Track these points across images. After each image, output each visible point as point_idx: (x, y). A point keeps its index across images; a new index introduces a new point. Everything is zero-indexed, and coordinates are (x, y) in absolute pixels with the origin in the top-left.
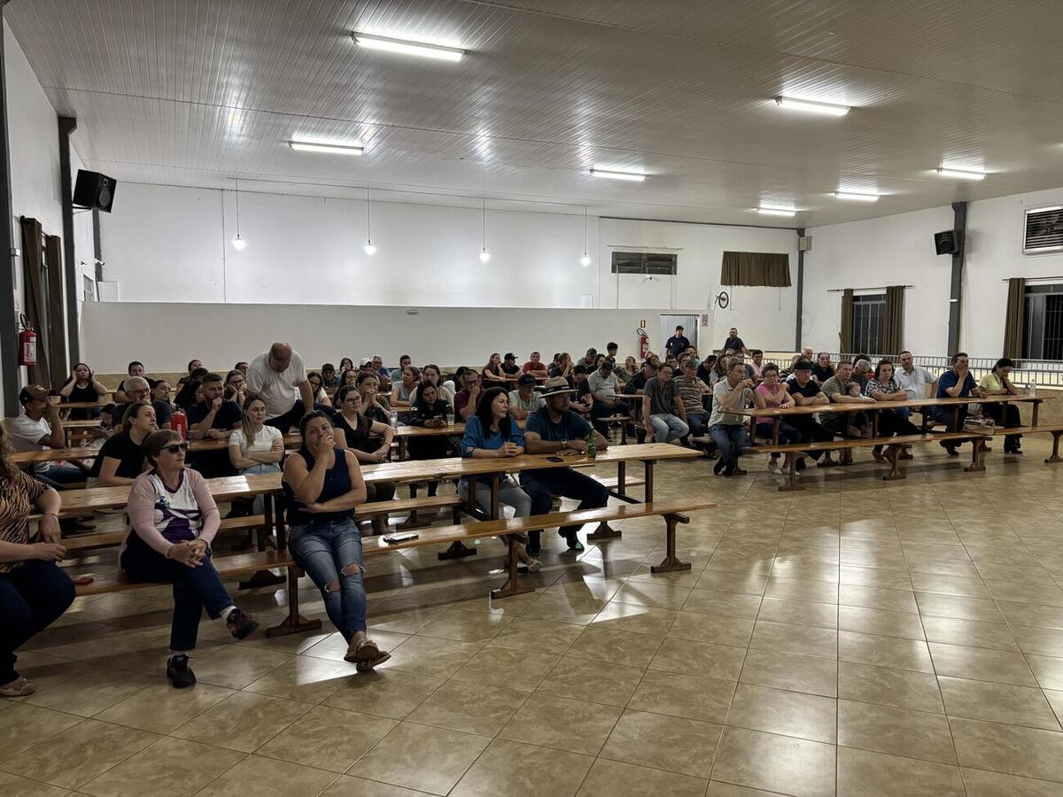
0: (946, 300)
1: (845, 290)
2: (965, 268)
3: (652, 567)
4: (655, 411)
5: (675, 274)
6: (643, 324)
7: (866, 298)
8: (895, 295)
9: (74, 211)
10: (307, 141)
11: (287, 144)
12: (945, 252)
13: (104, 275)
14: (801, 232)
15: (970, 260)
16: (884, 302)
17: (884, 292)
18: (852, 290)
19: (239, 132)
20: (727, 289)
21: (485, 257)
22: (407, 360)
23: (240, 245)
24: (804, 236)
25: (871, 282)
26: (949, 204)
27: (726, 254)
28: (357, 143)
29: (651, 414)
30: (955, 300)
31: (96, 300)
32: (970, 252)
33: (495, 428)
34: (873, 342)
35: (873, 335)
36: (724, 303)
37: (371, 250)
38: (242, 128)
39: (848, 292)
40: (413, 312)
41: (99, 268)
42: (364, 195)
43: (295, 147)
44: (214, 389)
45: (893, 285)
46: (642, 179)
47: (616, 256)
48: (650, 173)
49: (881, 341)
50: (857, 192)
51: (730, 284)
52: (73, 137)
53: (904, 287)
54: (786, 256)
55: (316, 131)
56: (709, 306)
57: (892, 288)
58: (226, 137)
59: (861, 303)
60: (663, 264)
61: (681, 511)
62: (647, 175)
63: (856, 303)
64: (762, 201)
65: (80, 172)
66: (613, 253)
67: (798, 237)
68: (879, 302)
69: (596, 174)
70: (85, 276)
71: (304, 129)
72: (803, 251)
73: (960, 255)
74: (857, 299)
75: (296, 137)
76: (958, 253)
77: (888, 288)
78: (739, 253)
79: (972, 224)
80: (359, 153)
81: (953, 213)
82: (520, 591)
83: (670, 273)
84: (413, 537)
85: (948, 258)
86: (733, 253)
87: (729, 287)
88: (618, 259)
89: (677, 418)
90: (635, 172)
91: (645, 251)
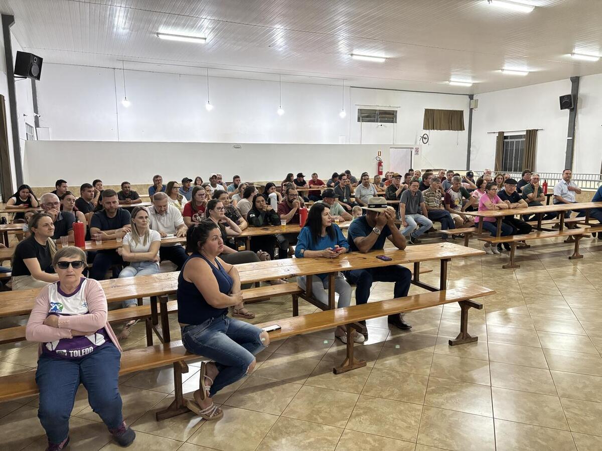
0: (565, 137)
1: (499, 132)
2: (578, 118)
3: (449, 341)
4: (408, 212)
5: (396, 123)
6: (380, 154)
7: (512, 137)
8: (532, 135)
9: (15, 79)
10: (169, 33)
11: (156, 35)
12: (565, 108)
13: (40, 123)
14: (471, 97)
15: (580, 113)
16: (524, 139)
17: (525, 133)
18: (503, 133)
19: (123, 26)
20: (427, 132)
21: (281, 112)
22: (237, 179)
23: (126, 104)
24: (473, 99)
25: (516, 127)
26: (568, 78)
27: (426, 110)
28: (201, 35)
29: (406, 214)
30: (571, 138)
31: (36, 139)
32: (581, 108)
33: (324, 234)
34: (516, 164)
35: (516, 159)
36: (425, 141)
37: (209, 107)
38: (125, 23)
39: (501, 134)
40: (237, 146)
41: (37, 118)
42: (204, 72)
43: (161, 36)
44: (110, 203)
45: (530, 129)
46: (383, 60)
47: (360, 111)
48: (388, 57)
49: (521, 164)
50: (515, 69)
51: (429, 129)
52: (12, 29)
53: (537, 130)
54: (462, 112)
55: (176, 25)
56: (416, 142)
57: (530, 131)
58: (115, 30)
59: (509, 140)
60: (389, 116)
61: (472, 298)
62: (387, 58)
63: (505, 140)
64: (452, 76)
65: (19, 53)
66: (358, 109)
67: (469, 99)
68: (520, 140)
69: (354, 57)
70: (26, 123)
71: (167, 24)
72: (472, 109)
73: (575, 110)
74: (506, 137)
75: (162, 29)
76: (573, 108)
77: (527, 131)
78: (434, 110)
79: (582, 90)
80: (203, 42)
81: (571, 83)
82: (356, 366)
83: (392, 122)
84: (276, 329)
85: (567, 111)
86: (431, 110)
87: (428, 131)
88: (362, 113)
89: (423, 216)
90: (378, 56)
91: (378, 108)
